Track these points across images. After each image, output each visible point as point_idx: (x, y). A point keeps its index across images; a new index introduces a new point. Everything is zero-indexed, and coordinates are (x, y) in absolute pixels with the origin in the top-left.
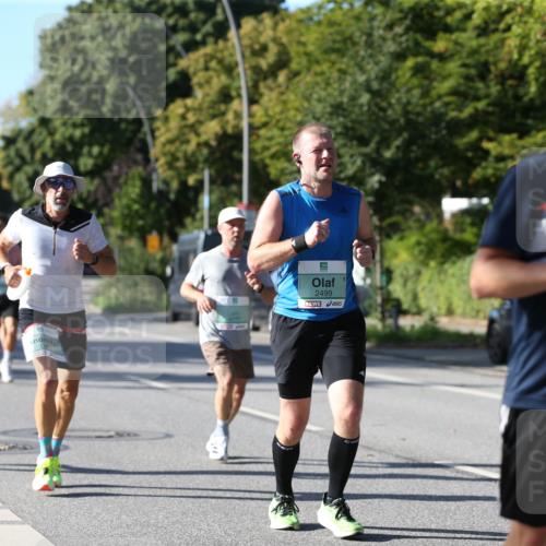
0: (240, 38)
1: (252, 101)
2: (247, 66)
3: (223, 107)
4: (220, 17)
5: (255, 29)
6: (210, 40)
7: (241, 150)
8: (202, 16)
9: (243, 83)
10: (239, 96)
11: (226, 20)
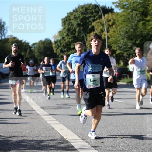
0: (104, 18)
1: (108, 32)
2: (106, 24)
3: (101, 33)
4: (100, 14)
5: (108, 16)
6: (98, 19)
7: (105, 43)
8: (96, 14)
9: (105, 28)
10: (105, 31)
11: (101, 14)
